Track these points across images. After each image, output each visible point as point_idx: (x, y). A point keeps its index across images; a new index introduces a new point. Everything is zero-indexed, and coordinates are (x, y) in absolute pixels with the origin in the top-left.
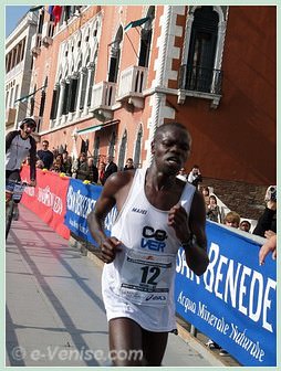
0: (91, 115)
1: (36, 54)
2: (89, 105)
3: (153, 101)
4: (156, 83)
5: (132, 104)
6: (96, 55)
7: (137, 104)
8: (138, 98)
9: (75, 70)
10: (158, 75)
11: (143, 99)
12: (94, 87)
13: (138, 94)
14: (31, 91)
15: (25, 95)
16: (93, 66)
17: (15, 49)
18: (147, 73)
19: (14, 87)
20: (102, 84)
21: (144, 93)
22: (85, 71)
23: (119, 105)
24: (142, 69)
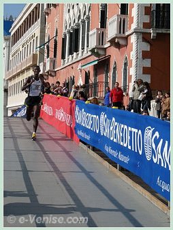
0: (90, 53)
1: (48, 14)
2: (88, 46)
3: (133, 39)
4: (134, 26)
5: (118, 43)
6: (89, 10)
7: (122, 42)
8: (122, 38)
9: (76, 22)
10: (135, 20)
11: (126, 38)
12: (90, 33)
13: (122, 35)
14: (46, 40)
15: (43, 44)
16: (88, 18)
17: (33, 11)
18: (128, 20)
19: (35, 38)
20: (95, 30)
21: (127, 34)
22: (83, 22)
23: (109, 44)
24: (123, 16)
